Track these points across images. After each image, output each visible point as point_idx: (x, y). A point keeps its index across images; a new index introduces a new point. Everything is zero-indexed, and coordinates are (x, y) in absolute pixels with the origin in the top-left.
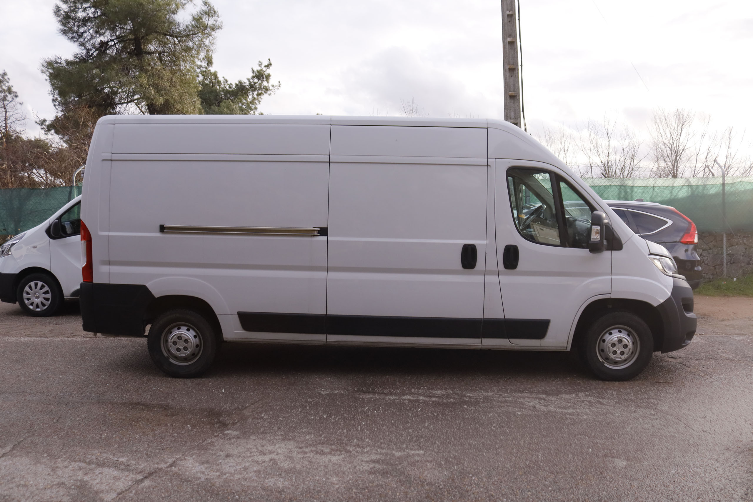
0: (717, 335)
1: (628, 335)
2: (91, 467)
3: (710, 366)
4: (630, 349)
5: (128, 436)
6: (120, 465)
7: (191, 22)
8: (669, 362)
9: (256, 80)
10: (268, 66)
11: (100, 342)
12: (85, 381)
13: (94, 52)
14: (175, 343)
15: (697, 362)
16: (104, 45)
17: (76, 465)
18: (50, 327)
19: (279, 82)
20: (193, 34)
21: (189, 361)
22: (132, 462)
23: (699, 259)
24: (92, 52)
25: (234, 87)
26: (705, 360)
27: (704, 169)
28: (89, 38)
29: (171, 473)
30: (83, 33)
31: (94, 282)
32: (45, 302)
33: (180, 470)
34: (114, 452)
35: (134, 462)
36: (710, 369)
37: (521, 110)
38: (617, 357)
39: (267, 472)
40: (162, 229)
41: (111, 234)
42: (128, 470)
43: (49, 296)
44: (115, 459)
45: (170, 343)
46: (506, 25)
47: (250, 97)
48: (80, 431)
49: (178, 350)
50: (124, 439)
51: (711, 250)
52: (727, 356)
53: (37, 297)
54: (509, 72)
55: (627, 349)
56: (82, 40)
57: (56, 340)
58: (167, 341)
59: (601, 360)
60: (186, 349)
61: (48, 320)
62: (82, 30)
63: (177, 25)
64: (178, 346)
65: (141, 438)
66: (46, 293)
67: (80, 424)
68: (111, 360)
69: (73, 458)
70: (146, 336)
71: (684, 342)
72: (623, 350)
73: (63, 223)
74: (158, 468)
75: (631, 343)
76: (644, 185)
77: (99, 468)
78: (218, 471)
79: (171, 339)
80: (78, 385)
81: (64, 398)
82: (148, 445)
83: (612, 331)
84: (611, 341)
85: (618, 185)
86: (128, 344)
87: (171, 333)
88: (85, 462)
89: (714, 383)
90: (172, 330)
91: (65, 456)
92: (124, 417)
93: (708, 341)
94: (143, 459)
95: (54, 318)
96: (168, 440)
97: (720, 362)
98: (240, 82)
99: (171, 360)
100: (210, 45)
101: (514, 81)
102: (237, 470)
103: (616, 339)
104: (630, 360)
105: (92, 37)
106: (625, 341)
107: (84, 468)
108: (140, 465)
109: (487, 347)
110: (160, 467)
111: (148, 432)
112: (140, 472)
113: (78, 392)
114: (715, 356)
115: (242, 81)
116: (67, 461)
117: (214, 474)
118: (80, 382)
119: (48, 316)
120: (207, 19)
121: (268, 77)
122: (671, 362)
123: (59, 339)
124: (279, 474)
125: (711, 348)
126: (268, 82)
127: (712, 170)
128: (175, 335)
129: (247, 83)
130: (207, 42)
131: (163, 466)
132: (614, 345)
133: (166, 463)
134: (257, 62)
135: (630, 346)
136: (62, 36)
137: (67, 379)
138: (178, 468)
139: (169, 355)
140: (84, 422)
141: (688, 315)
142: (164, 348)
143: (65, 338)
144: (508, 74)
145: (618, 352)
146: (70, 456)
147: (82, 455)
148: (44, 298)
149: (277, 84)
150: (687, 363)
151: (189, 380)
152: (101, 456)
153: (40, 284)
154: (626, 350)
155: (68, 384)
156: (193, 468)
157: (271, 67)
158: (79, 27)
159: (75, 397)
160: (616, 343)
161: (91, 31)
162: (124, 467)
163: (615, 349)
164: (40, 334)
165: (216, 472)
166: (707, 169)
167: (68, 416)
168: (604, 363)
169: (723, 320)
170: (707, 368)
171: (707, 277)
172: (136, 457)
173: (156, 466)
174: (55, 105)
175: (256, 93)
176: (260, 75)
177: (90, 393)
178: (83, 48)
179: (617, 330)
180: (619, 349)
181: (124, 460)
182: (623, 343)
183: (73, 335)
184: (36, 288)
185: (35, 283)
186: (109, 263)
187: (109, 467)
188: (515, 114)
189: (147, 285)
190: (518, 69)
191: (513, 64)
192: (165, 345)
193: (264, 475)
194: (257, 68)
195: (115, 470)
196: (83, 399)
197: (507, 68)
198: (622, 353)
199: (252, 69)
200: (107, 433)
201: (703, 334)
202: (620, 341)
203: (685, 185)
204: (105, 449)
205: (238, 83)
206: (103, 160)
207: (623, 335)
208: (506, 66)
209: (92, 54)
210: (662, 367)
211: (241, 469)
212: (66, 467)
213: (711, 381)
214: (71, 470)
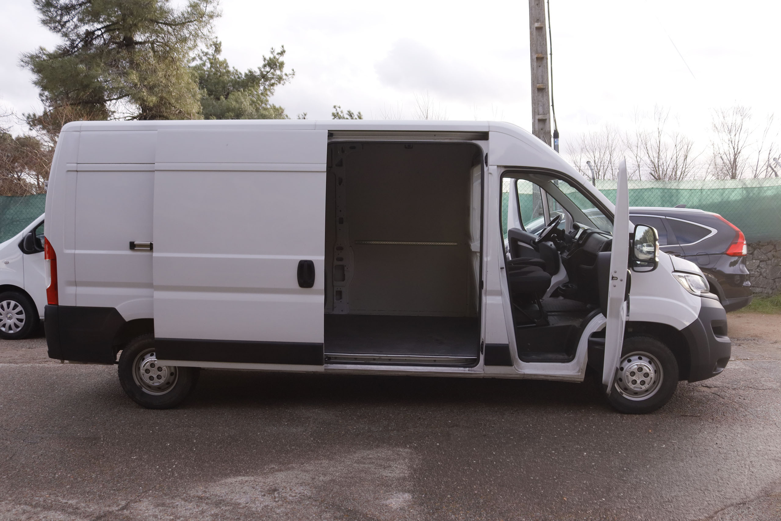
0: (764, 360)
1: (650, 363)
2: (36, 510)
3: (747, 397)
4: (651, 378)
5: (84, 475)
6: (68, 508)
7: (187, 7)
8: (701, 392)
9: (268, 69)
10: (282, 53)
11: (74, 368)
12: (50, 413)
13: (79, 42)
14: (147, 371)
15: (734, 392)
16: (90, 34)
17: (20, 508)
18: (22, 352)
19: (293, 70)
20: (189, 22)
21: (163, 390)
22: (83, 504)
23: (749, 273)
24: (77, 43)
25: (243, 77)
26: (744, 390)
27: (767, 169)
28: (72, 27)
29: (121, 517)
30: (66, 22)
31: (60, 304)
32: (18, 323)
33: (132, 513)
34: (65, 493)
35: (83, 505)
36: (746, 401)
37: (551, 104)
38: (637, 387)
39: (225, 515)
40: (132, 246)
41: (77, 252)
42: (76, 514)
43: (23, 316)
44: (64, 501)
45: (142, 371)
46: (533, 9)
47: (262, 88)
48: (33, 469)
49: (151, 378)
50: (79, 479)
51: (770, 261)
52: (769, 385)
53: (10, 318)
54: (537, 62)
55: (649, 378)
56: (64, 30)
57: (26, 366)
58: (139, 368)
59: (620, 391)
60: (159, 377)
61: (22, 343)
62: (65, 18)
63: (170, 11)
64: (150, 374)
65: (97, 477)
66: (20, 313)
67: (35, 462)
68: (83, 389)
69: (19, 500)
70: (117, 363)
71: (715, 370)
72: (644, 379)
73: (37, 237)
74: (108, 511)
75: (652, 371)
76: (690, 188)
77: (44, 511)
78: (172, 514)
79: (144, 367)
80: (42, 417)
81: (23, 432)
82: (103, 484)
83: (632, 358)
84: (630, 369)
85: (661, 188)
86: (104, 370)
87: (143, 359)
88: (31, 505)
89: (748, 417)
90: (145, 357)
91: (10, 499)
92: (84, 454)
93: (753, 368)
94: (95, 501)
95: (28, 340)
96: (126, 480)
97: (761, 391)
98: (250, 72)
99: (144, 390)
100: (208, 34)
101: (542, 71)
102: (193, 514)
103: (636, 366)
104: (652, 390)
105: (76, 27)
106: (646, 370)
107: (27, 512)
108: (90, 508)
109: (490, 375)
110: (110, 510)
111: (106, 470)
112: (88, 516)
113: (39, 426)
114: (756, 385)
115: (253, 71)
116: (12, 504)
117: (168, 517)
118: (44, 414)
119: (22, 339)
120: (205, 5)
121: (282, 65)
122: (704, 391)
123: (30, 365)
124: (237, 518)
125: (754, 376)
126: (281, 71)
127: (775, 169)
128: (148, 362)
129: (258, 73)
130: (205, 31)
131: (114, 508)
132: (633, 374)
133: (118, 506)
134: (270, 49)
135: (652, 374)
136: (44, 26)
137: (30, 411)
138: (130, 512)
139: (142, 384)
140: (40, 459)
141: (718, 339)
142: (136, 376)
143: (36, 364)
144: (535, 64)
145: (638, 382)
146: (16, 498)
147: (29, 498)
148: (18, 319)
149: (291, 72)
150: (723, 393)
151: (162, 412)
152: (50, 498)
153: (13, 303)
154: (647, 380)
155: (31, 416)
156: (146, 511)
157: (285, 55)
158: (62, 15)
159: (35, 431)
160: (636, 371)
161: (75, 20)
162: (72, 510)
163: (634, 378)
164: (9, 360)
165: (170, 515)
166: (769, 169)
167: (24, 452)
168: (622, 394)
169: (776, 342)
170: (744, 399)
171: (766, 292)
172: (88, 499)
173: (108, 508)
174: (42, 100)
175: (267, 83)
176: (273, 64)
177: (53, 427)
178: (67, 39)
179: (637, 357)
180: (639, 378)
181: (73, 502)
182: (644, 372)
183: (46, 360)
184: (8, 307)
185: (7, 302)
186: (76, 284)
187: (56, 510)
188: (543, 109)
189: (116, 308)
190: (547, 59)
191: (542, 53)
192: (137, 372)
193: (221, 519)
194: (268, 56)
195: (62, 514)
196: (43, 433)
197: (535, 57)
198: (643, 383)
199: (263, 57)
200: (61, 472)
201: (749, 358)
202: (640, 369)
203: (739, 187)
204: (56, 490)
205: (247, 72)
206: (68, 171)
207: (644, 363)
208: (533, 54)
209: (77, 45)
210: (691, 398)
211: (197, 512)
212: (9, 511)
213: (744, 414)
214: (14, 514)
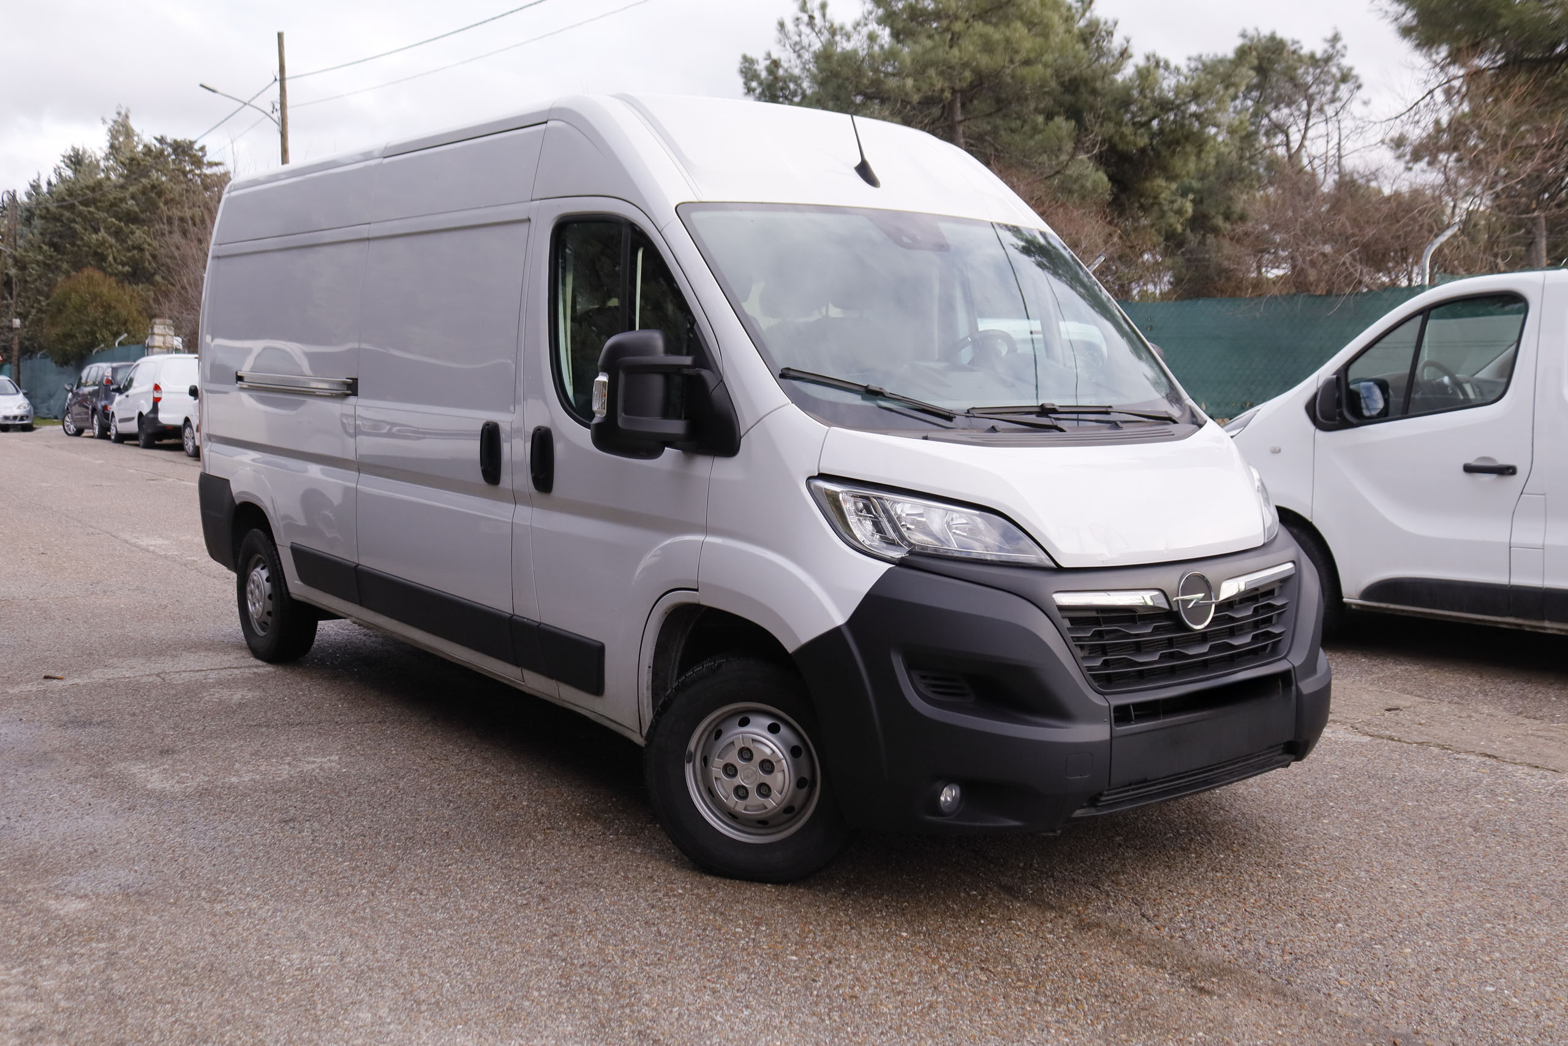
1: (799, 782)
4: (766, 807)
38: (724, 788)
55: (761, 801)
59: (692, 746)
72: (753, 789)
73: (1352, 387)
75: (782, 799)
84: (754, 740)
99: (253, 623)
103: (769, 753)
106: (775, 781)
128: (251, 576)
132: (746, 754)
135: (775, 803)
145: (738, 781)
154: (755, 799)
160: (757, 759)
163: (739, 763)
180: (748, 776)
182: (768, 779)
198: (741, 792)
202: (767, 766)
